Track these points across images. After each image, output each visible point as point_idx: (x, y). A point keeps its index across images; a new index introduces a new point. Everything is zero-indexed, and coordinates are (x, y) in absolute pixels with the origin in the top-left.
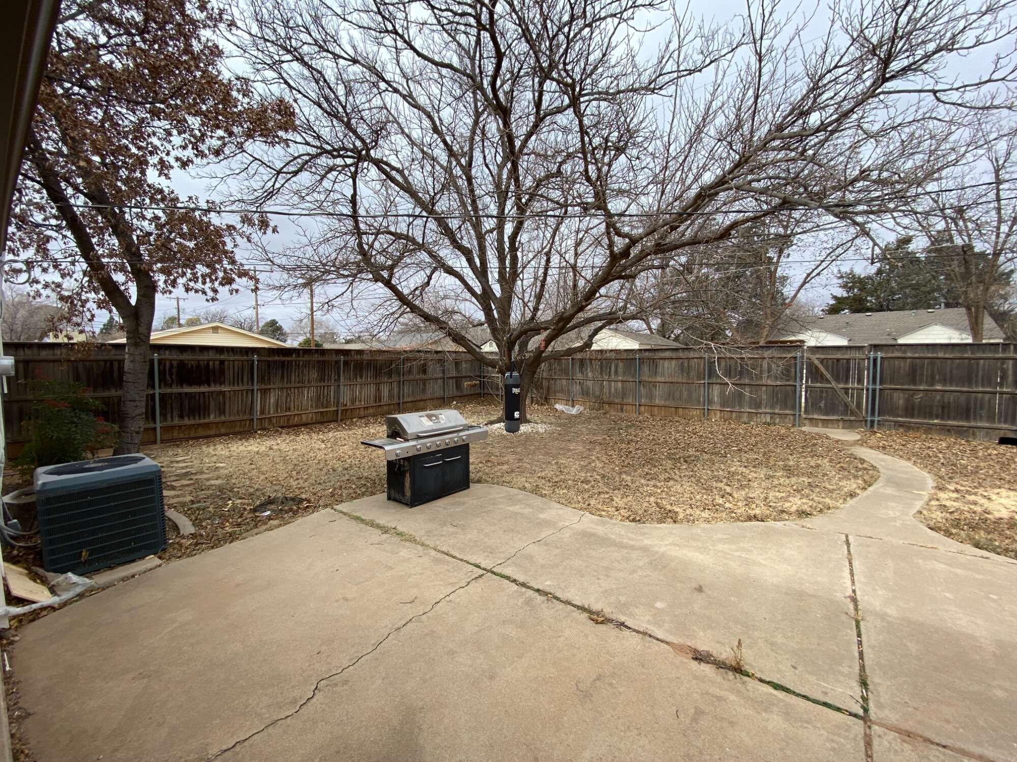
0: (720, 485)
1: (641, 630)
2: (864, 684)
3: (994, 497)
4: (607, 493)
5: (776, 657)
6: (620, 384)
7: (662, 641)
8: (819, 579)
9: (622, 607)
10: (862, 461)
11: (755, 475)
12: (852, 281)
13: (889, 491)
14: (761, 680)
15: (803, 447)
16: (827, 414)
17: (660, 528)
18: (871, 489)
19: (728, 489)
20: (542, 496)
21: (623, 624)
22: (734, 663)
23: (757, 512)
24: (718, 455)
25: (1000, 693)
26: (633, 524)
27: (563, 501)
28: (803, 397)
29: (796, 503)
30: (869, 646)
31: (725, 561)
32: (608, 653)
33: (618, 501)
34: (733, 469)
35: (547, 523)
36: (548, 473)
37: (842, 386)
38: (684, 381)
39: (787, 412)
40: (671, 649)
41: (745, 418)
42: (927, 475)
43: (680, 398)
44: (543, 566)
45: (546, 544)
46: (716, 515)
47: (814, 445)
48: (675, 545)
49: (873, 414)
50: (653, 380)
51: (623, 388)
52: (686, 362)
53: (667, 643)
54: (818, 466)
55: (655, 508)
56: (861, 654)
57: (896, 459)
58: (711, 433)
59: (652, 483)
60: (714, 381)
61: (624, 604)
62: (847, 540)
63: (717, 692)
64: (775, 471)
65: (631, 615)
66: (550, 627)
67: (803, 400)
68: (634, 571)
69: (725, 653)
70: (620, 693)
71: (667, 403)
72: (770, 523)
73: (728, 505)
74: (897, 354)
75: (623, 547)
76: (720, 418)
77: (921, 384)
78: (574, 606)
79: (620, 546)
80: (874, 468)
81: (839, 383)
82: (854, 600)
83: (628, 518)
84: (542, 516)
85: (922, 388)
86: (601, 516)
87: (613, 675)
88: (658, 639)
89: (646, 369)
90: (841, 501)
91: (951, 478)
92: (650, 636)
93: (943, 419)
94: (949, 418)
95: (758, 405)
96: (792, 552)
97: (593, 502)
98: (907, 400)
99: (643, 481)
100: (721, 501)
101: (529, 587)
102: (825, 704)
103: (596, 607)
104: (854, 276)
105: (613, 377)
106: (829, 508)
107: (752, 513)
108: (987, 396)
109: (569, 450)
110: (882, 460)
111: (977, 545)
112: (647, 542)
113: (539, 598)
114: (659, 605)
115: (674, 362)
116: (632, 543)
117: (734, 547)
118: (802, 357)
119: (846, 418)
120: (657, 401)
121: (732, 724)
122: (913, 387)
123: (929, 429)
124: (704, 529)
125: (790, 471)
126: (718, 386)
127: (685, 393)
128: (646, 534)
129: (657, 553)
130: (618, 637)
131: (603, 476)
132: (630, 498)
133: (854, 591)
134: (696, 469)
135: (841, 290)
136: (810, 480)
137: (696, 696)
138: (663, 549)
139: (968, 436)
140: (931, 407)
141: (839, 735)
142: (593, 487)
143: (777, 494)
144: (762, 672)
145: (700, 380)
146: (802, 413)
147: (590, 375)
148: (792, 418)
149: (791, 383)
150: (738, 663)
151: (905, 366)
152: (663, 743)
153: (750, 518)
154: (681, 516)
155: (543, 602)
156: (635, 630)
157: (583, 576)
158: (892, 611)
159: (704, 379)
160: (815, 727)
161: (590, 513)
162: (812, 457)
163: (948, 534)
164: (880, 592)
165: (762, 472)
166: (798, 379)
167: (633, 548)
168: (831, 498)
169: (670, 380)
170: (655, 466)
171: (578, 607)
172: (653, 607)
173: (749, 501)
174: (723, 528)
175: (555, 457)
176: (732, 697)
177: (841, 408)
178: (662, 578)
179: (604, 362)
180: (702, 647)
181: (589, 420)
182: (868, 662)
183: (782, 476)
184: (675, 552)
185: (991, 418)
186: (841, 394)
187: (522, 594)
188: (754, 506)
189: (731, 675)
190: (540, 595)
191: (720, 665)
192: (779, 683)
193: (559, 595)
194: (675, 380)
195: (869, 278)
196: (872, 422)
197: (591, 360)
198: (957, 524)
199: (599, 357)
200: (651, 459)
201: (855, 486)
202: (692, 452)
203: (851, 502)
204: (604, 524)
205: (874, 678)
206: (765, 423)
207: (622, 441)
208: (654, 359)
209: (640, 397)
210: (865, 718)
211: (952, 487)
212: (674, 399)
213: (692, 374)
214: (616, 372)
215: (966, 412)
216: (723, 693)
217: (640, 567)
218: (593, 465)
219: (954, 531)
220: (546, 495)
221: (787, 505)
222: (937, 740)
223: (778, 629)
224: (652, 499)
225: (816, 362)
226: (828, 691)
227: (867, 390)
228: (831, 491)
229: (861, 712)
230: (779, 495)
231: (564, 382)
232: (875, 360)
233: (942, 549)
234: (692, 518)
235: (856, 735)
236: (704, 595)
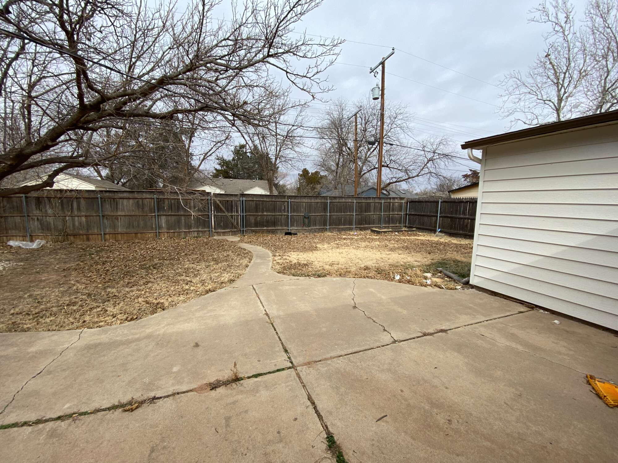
0: (183, 277)
1: (170, 393)
2: (286, 351)
3: (290, 256)
4: (99, 307)
5: (250, 361)
6: (84, 219)
7: (187, 392)
8: (251, 311)
9: (148, 387)
10: (245, 250)
11: (200, 267)
12: (223, 162)
13: (259, 261)
14: (249, 378)
15: (218, 247)
16: (224, 229)
17: (154, 317)
18: (252, 261)
19: (188, 279)
20: (24, 330)
21: (155, 398)
22: (234, 377)
23: (210, 287)
24: (174, 259)
25: (324, 329)
26: (132, 322)
27: (54, 327)
28: (213, 221)
29: (226, 277)
30: (281, 333)
31: (205, 321)
32: (151, 426)
33: (111, 310)
34: (186, 266)
35: (43, 354)
36: (22, 306)
37: (230, 214)
38: (141, 214)
39: (206, 229)
40: (195, 393)
41: (183, 235)
42: (268, 251)
43: (138, 226)
44: (54, 394)
45: (49, 373)
46: (188, 296)
47: (223, 245)
48: (169, 324)
49: (243, 227)
50: (115, 214)
51: (87, 222)
52: (140, 201)
53: (191, 391)
54: (228, 255)
55: (145, 306)
56: (279, 337)
57: (256, 246)
58: (165, 247)
59: (135, 288)
60: (162, 213)
61: (150, 383)
62: (254, 288)
63: (231, 400)
64: (209, 262)
65: (158, 388)
66: (87, 442)
67: (213, 223)
68: (146, 356)
69: (227, 374)
70: (174, 448)
71: (128, 231)
72: (219, 291)
73: (192, 288)
74: (250, 199)
75: (131, 342)
76: (168, 237)
77: (259, 212)
78: (104, 410)
79: (128, 343)
80: (250, 252)
81: (229, 213)
82: (267, 314)
83: (126, 320)
84: (33, 349)
85: (260, 214)
86: (100, 327)
87: (163, 440)
88: (184, 392)
89: (107, 206)
90: (244, 270)
91: (276, 251)
92: (178, 393)
93: (267, 227)
94: (269, 227)
95: (189, 227)
96: (235, 303)
97: (87, 318)
98: (255, 220)
99: (127, 289)
100: (187, 287)
101: (47, 421)
102: (278, 370)
103: (125, 400)
104: (223, 159)
105: (76, 213)
106: (241, 275)
107: (207, 288)
108: (280, 216)
109: (41, 281)
110: (252, 248)
111: (294, 275)
112: (148, 331)
113: (63, 424)
114: (175, 369)
115: (131, 201)
116: (137, 336)
117: (205, 311)
118: (211, 199)
119: (233, 230)
120: (120, 230)
121: (246, 412)
122: (256, 214)
123: (263, 232)
124: (184, 307)
125: (217, 261)
126: (164, 217)
127: (142, 223)
128: (145, 325)
129: (159, 335)
130: (154, 410)
131: (89, 295)
132: (121, 305)
133: (265, 310)
134: (163, 271)
135: (218, 165)
136: (227, 263)
137: (222, 411)
138: (162, 332)
139: (275, 233)
140: (263, 222)
141: (288, 381)
142: (82, 306)
143: (215, 274)
144: (247, 373)
145: (152, 213)
146: (213, 230)
147: (50, 211)
148: (208, 232)
149: (206, 213)
150: (236, 376)
151: (253, 204)
152: (217, 456)
153: (207, 292)
154: (166, 304)
155: (70, 425)
156: (165, 397)
157: (102, 381)
158: (281, 313)
159: (155, 212)
160: (279, 384)
161: (89, 328)
162: (224, 251)
163: (284, 274)
164: (274, 307)
165: (203, 265)
166: (210, 211)
167: (138, 340)
168: (239, 270)
169: (129, 214)
170: (133, 276)
171: (109, 409)
172: (172, 373)
173: (203, 282)
174: (195, 303)
175: (27, 290)
176: (240, 397)
177: (230, 225)
178: (169, 350)
179: (65, 200)
180: (212, 380)
181: (54, 251)
182: (283, 340)
183: (214, 264)
184: (171, 330)
185: (281, 226)
186: (230, 218)
187: (40, 432)
188: (206, 284)
189: (234, 385)
190: (63, 420)
191: (226, 383)
192: (256, 373)
193: (83, 410)
194: (133, 213)
195: (229, 161)
196: (243, 231)
197: (49, 198)
198: (284, 268)
199: (59, 196)
200: (128, 272)
201: (246, 262)
202: (156, 261)
203: (248, 269)
204: (106, 332)
205: (289, 346)
206: (194, 237)
207: (97, 263)
208: (114, 199)
209: (105, 228)
210: (293, 367)
211: (277, 254)
212: (133, 227)
213: (146, 209)
214: (79, 209)
215: (274, 224)
216: (235, 398)
217: (150, 351)
218: (75, 288)
219: (285, 272)
220: (29, 329)
221: (223, 279)
222: (317, 360)
223: (244, 345)
224: (140, 300)
225: (218, 202)
226: (276, 363)
227: (240, 216)
228: (238, 266)
229: (291, 365)
230: (217, 275)
231: (18, 219)
232: (243, 201)
233: (285, 280)
234: (174, 303)
235: (294, 377)
236: (200, 348)
